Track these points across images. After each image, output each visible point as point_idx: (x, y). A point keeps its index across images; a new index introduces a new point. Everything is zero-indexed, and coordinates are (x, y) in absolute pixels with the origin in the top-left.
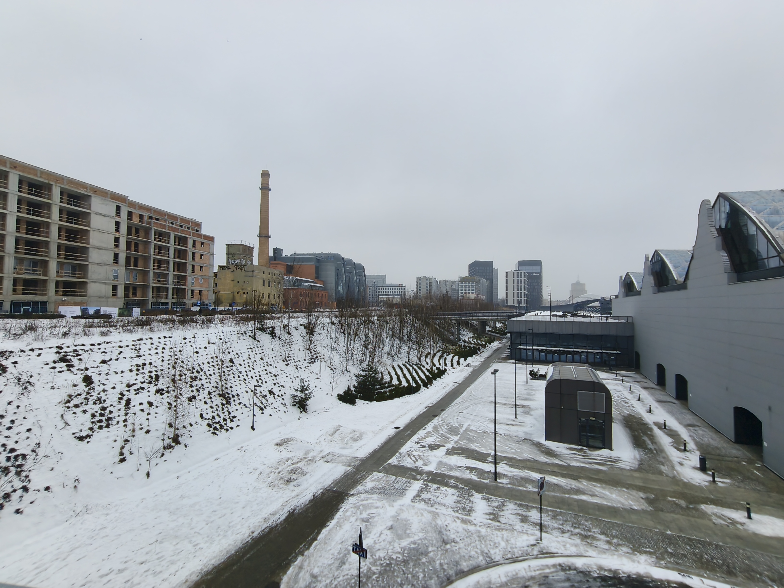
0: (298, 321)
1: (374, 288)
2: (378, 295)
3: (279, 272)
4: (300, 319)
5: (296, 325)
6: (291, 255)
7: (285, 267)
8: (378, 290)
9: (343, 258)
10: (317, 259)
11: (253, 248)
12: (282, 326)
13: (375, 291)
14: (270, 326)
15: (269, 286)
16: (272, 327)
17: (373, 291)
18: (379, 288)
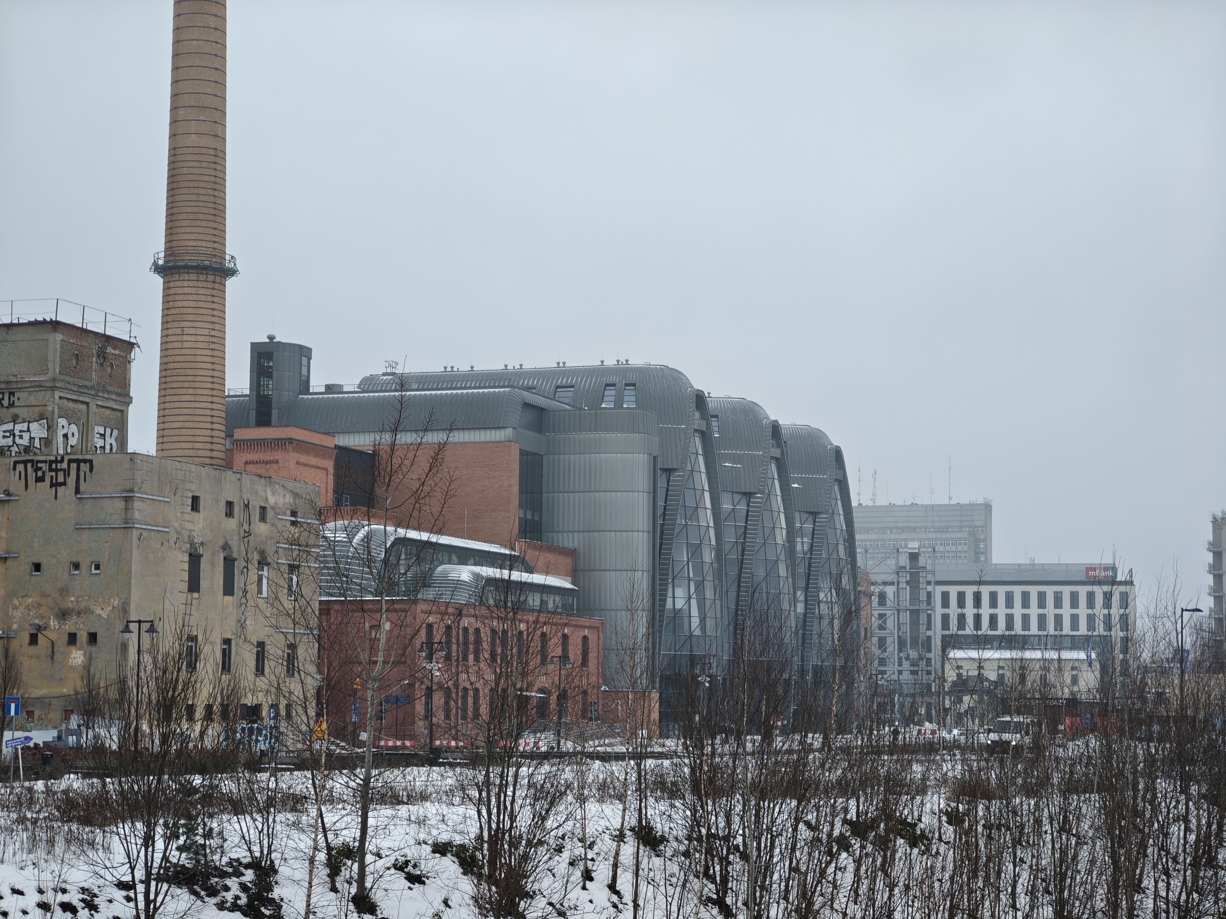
0: (421, 822)
1: (914, 598)
2: (937, 643)
3: (289, 499)
4: (430, 809)
5: (411, 853)
6: (368, 384)
7: (329, 465)
8: (939, 611)
9: (700, 399)
10: (527, 406)
11: (130, 346)
12: (322, 856)
13: (915, 613)
14: (241, 854)
15: (228, 590)
16: (255, 865)
17: (906, 618)
18: (945, 596)
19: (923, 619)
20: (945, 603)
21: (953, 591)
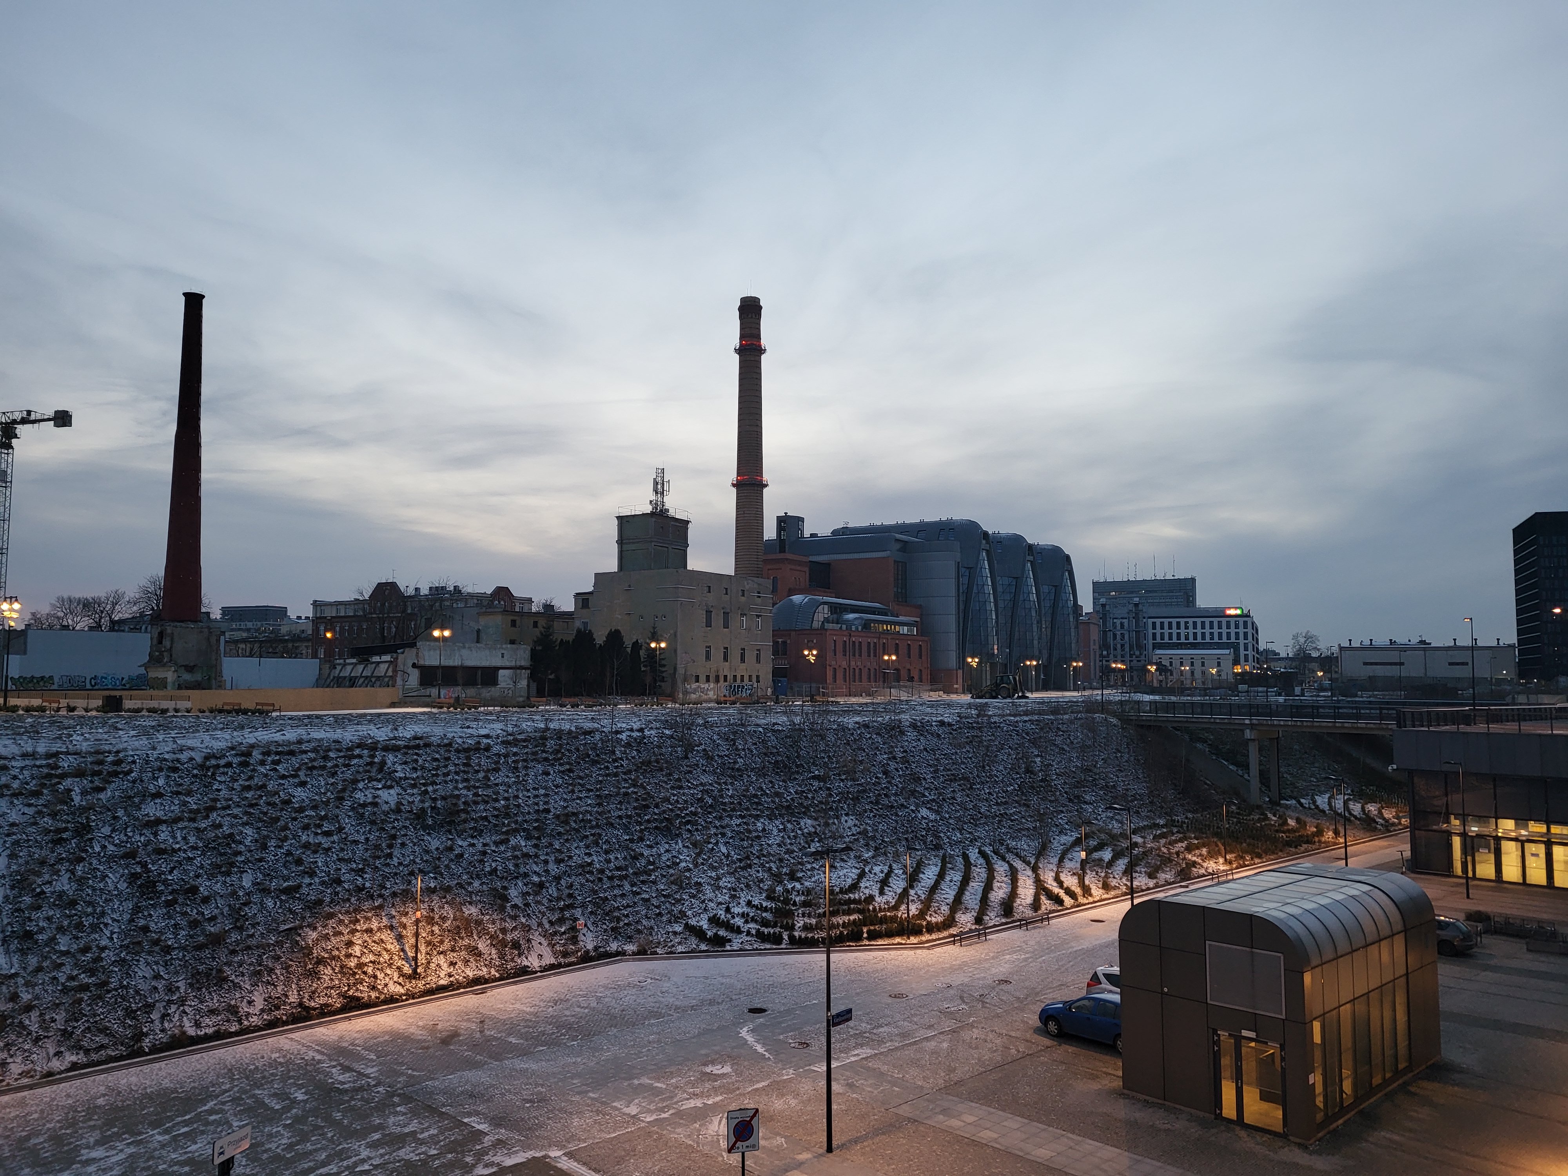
1: (1138, 625)
2: (1151, 647)
6: (835, 533)
8: (1151, 631)
9: (987, 532)
10: (902, 539)
11: (688, 522)
15: (726, 626)
17: (1134, 634)
18: (1154, 624)
19: (1142, 635)
20: (1154, 628)
21: (1158, 621)
